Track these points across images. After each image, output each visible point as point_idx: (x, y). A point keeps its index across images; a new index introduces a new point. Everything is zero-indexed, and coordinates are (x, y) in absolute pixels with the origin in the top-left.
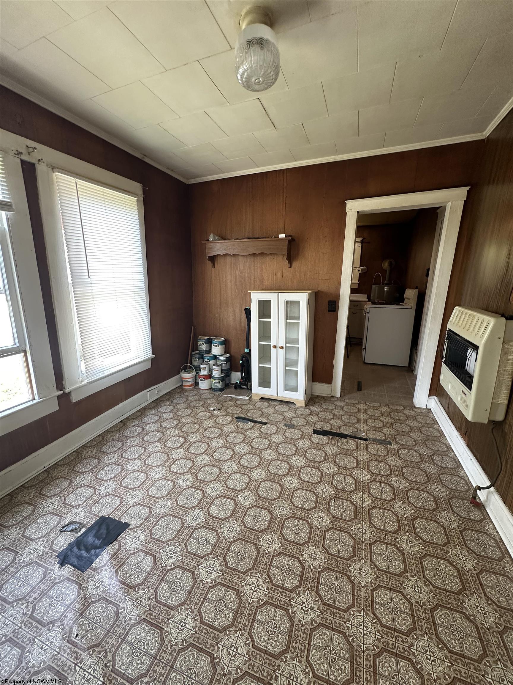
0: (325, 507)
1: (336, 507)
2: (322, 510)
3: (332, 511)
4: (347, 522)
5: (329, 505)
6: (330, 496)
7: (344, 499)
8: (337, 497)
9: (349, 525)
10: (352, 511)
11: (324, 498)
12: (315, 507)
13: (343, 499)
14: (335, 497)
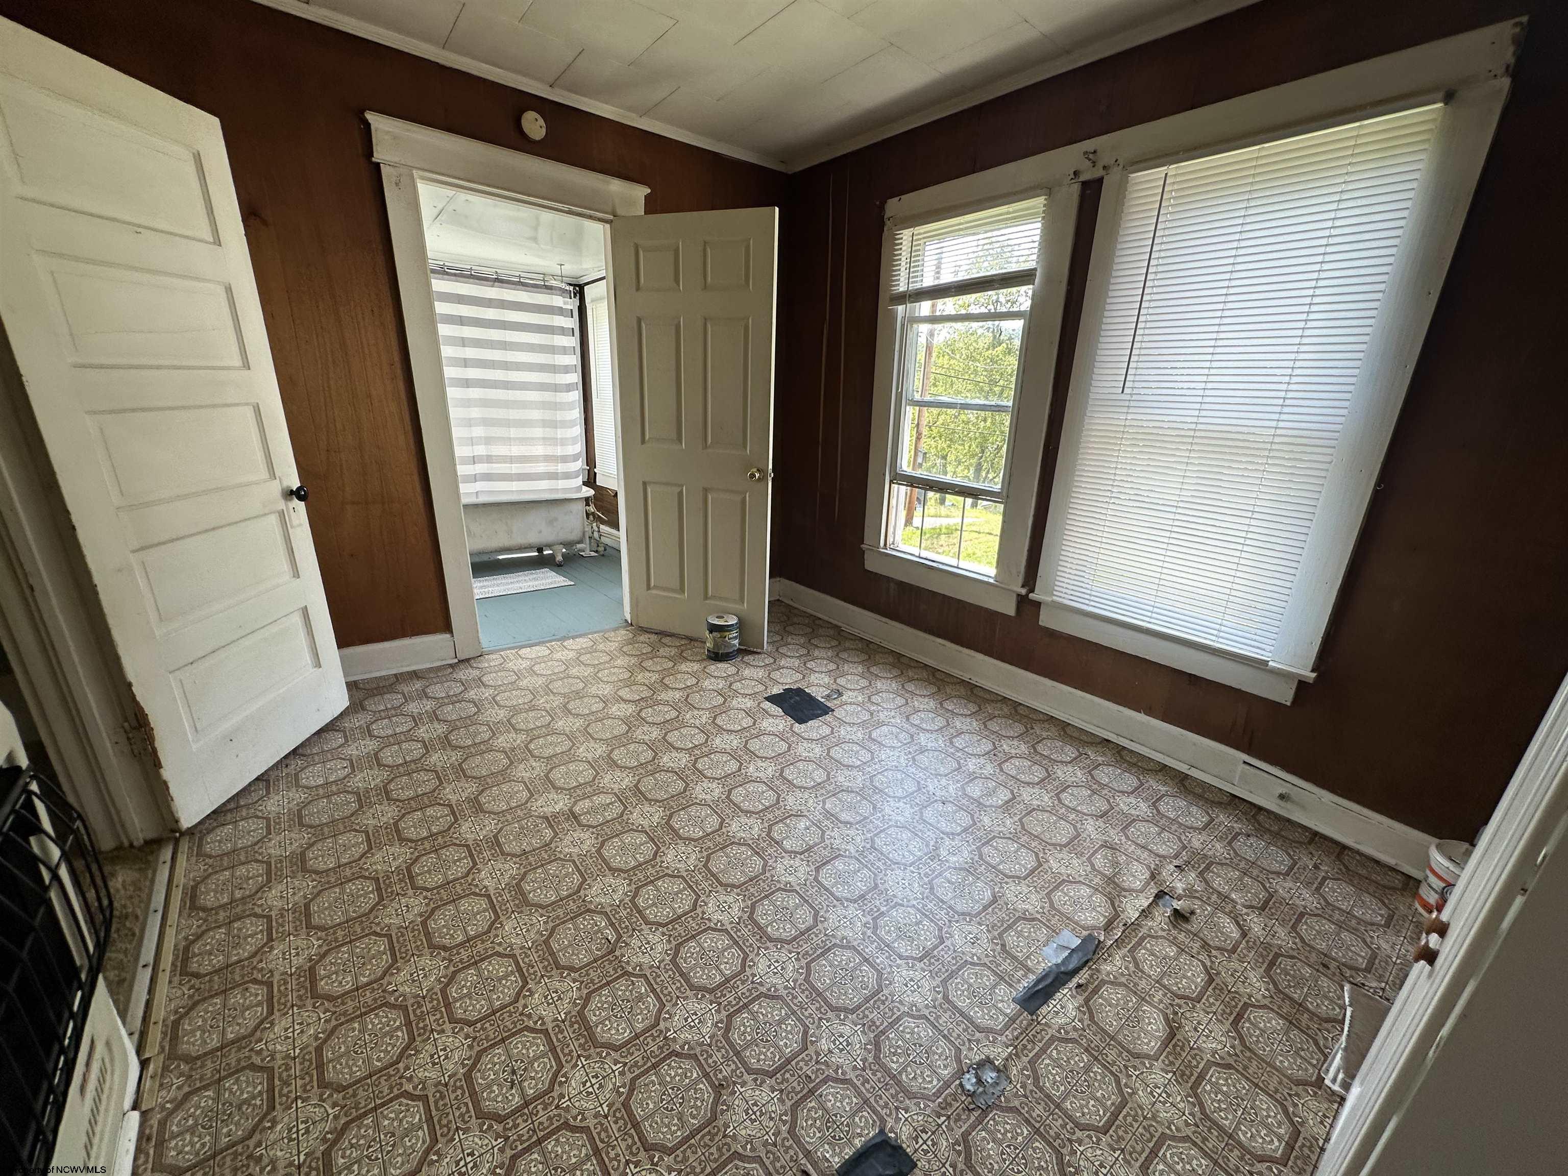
0: (617, 916)
1: (596, 933)
2: (618, 906)
3: (597, 918)
4: (558, 922)
5: (612, 925)
6: (627, 944)
7: (592, 962)
8: (609, 953)
9: (552, 921)
10: (561, 951)
11: (634, 930)
12: (632, 901)
13: (595, 961)
14: (613, 951)
